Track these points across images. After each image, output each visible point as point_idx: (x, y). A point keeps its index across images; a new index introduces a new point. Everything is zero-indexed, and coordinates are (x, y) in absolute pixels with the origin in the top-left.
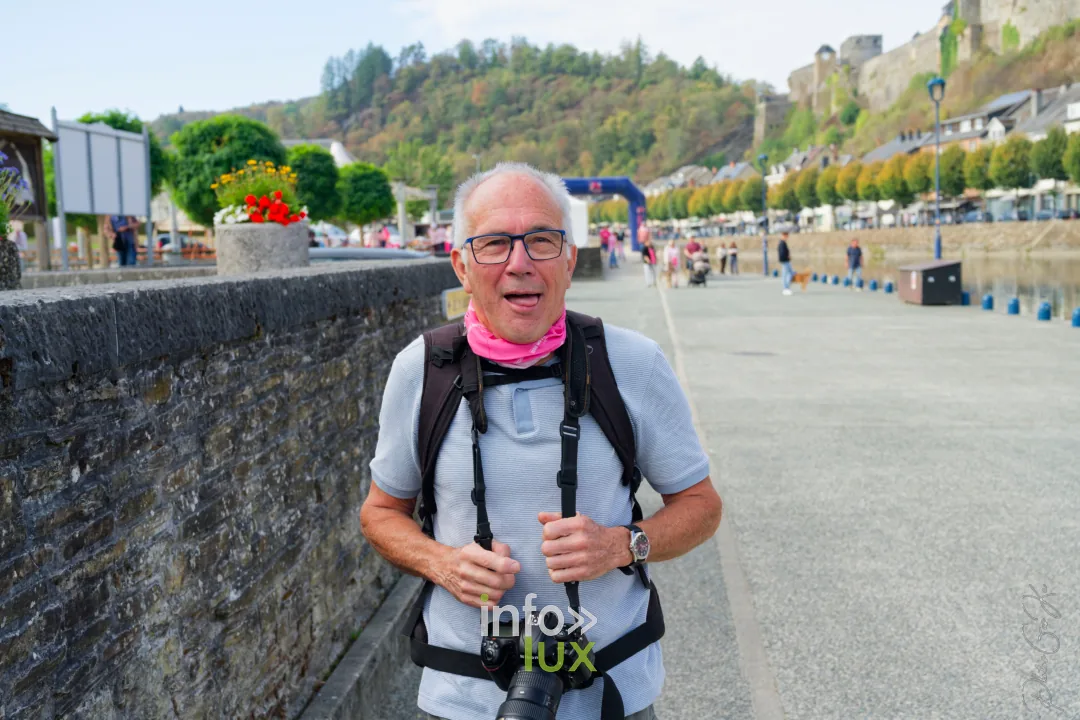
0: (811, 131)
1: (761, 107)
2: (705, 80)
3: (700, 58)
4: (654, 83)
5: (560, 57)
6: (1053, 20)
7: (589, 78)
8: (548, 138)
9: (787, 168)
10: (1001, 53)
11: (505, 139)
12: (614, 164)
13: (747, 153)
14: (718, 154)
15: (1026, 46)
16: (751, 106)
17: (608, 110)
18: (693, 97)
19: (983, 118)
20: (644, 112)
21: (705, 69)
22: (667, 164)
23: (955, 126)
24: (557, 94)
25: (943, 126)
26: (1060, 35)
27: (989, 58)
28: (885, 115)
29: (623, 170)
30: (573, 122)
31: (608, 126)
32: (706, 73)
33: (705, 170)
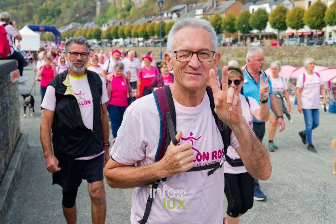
0: (115, 13)
1: (99, 3)
8: (21, 9)
9: (108, 25)
11: (4, 8)
12: (47, 20)
13: (94, 19)
14: (84, 19)
16: (95, 3)
19: (171, 12)
20: (57, 2)
22: (66, 21)
23: (162, 15)
25: (158, 14)
28: (140, 9)
29: (50, 22)
30: (31, 4)
31: (44, 6)
33: (79, 24)
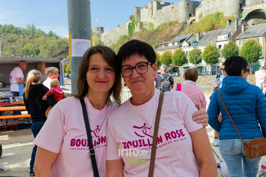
2: (53, 37)
3: (51, 31)
4: (38, 37)
5: (8, 28)
6: (164, 21)
7: (17, 34)
10: (148, 30)
15: (156, 28)
17: (25, 43)
18: (51, 41)
20: (36, 44)
21: (53, 34)
24: (8, 38)
26: (167, 25)
27: (145, 31)
30: (13, 46)
31: (25, 47)
32: (53, 35)
